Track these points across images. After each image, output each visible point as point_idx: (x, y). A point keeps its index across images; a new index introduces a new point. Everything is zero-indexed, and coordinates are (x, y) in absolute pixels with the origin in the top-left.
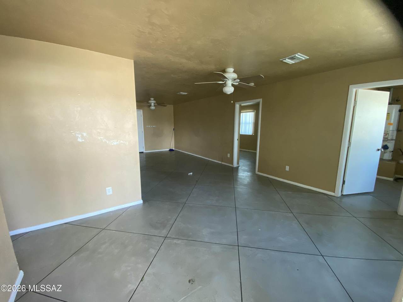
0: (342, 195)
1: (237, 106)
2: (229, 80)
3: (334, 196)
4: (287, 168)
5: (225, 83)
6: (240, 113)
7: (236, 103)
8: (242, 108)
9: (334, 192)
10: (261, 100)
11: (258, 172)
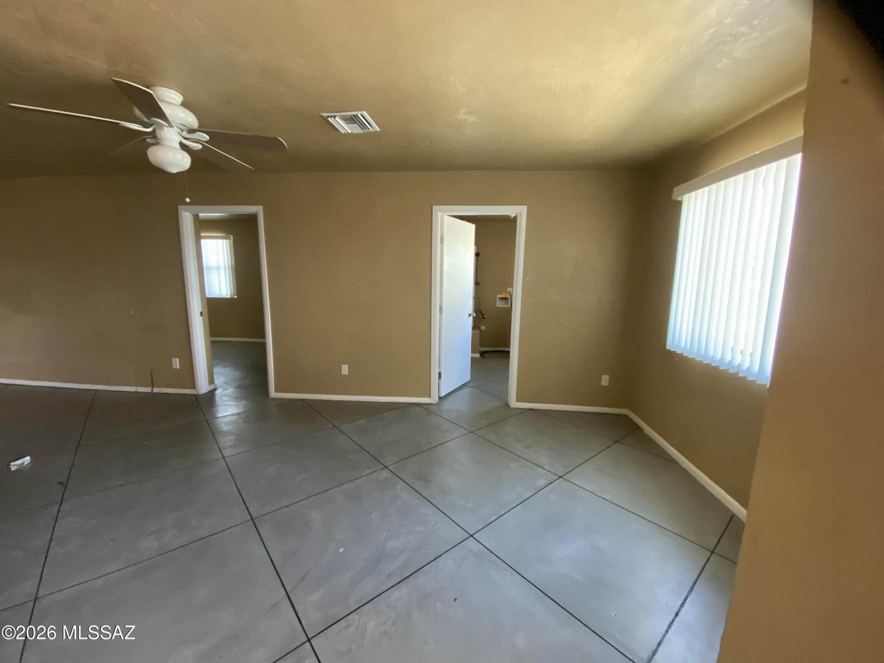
0: (440, 398)
1: (186, 218)
2: (170, 125)
3: (431, 404)
4: (345, 370)
5: (154, 131)
6: (198, 239)
7: (179, 207)
8: (203, 226)
9: (430, 397)
10: (258, 210)
11: (276, 391)
